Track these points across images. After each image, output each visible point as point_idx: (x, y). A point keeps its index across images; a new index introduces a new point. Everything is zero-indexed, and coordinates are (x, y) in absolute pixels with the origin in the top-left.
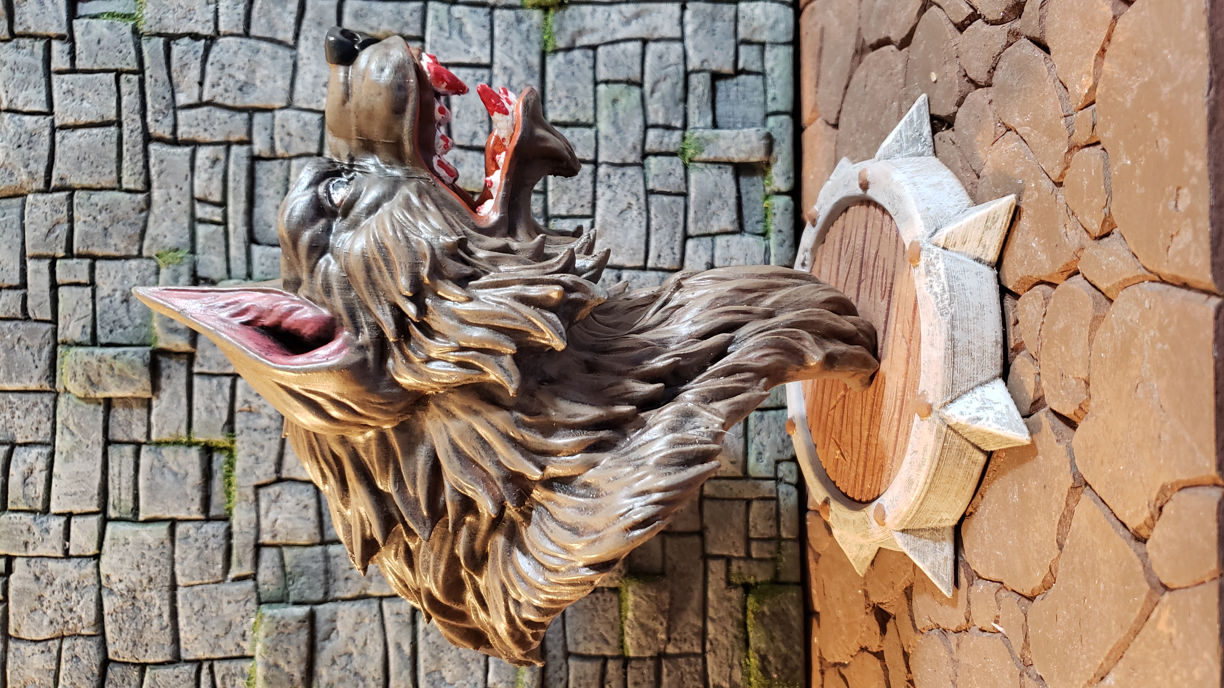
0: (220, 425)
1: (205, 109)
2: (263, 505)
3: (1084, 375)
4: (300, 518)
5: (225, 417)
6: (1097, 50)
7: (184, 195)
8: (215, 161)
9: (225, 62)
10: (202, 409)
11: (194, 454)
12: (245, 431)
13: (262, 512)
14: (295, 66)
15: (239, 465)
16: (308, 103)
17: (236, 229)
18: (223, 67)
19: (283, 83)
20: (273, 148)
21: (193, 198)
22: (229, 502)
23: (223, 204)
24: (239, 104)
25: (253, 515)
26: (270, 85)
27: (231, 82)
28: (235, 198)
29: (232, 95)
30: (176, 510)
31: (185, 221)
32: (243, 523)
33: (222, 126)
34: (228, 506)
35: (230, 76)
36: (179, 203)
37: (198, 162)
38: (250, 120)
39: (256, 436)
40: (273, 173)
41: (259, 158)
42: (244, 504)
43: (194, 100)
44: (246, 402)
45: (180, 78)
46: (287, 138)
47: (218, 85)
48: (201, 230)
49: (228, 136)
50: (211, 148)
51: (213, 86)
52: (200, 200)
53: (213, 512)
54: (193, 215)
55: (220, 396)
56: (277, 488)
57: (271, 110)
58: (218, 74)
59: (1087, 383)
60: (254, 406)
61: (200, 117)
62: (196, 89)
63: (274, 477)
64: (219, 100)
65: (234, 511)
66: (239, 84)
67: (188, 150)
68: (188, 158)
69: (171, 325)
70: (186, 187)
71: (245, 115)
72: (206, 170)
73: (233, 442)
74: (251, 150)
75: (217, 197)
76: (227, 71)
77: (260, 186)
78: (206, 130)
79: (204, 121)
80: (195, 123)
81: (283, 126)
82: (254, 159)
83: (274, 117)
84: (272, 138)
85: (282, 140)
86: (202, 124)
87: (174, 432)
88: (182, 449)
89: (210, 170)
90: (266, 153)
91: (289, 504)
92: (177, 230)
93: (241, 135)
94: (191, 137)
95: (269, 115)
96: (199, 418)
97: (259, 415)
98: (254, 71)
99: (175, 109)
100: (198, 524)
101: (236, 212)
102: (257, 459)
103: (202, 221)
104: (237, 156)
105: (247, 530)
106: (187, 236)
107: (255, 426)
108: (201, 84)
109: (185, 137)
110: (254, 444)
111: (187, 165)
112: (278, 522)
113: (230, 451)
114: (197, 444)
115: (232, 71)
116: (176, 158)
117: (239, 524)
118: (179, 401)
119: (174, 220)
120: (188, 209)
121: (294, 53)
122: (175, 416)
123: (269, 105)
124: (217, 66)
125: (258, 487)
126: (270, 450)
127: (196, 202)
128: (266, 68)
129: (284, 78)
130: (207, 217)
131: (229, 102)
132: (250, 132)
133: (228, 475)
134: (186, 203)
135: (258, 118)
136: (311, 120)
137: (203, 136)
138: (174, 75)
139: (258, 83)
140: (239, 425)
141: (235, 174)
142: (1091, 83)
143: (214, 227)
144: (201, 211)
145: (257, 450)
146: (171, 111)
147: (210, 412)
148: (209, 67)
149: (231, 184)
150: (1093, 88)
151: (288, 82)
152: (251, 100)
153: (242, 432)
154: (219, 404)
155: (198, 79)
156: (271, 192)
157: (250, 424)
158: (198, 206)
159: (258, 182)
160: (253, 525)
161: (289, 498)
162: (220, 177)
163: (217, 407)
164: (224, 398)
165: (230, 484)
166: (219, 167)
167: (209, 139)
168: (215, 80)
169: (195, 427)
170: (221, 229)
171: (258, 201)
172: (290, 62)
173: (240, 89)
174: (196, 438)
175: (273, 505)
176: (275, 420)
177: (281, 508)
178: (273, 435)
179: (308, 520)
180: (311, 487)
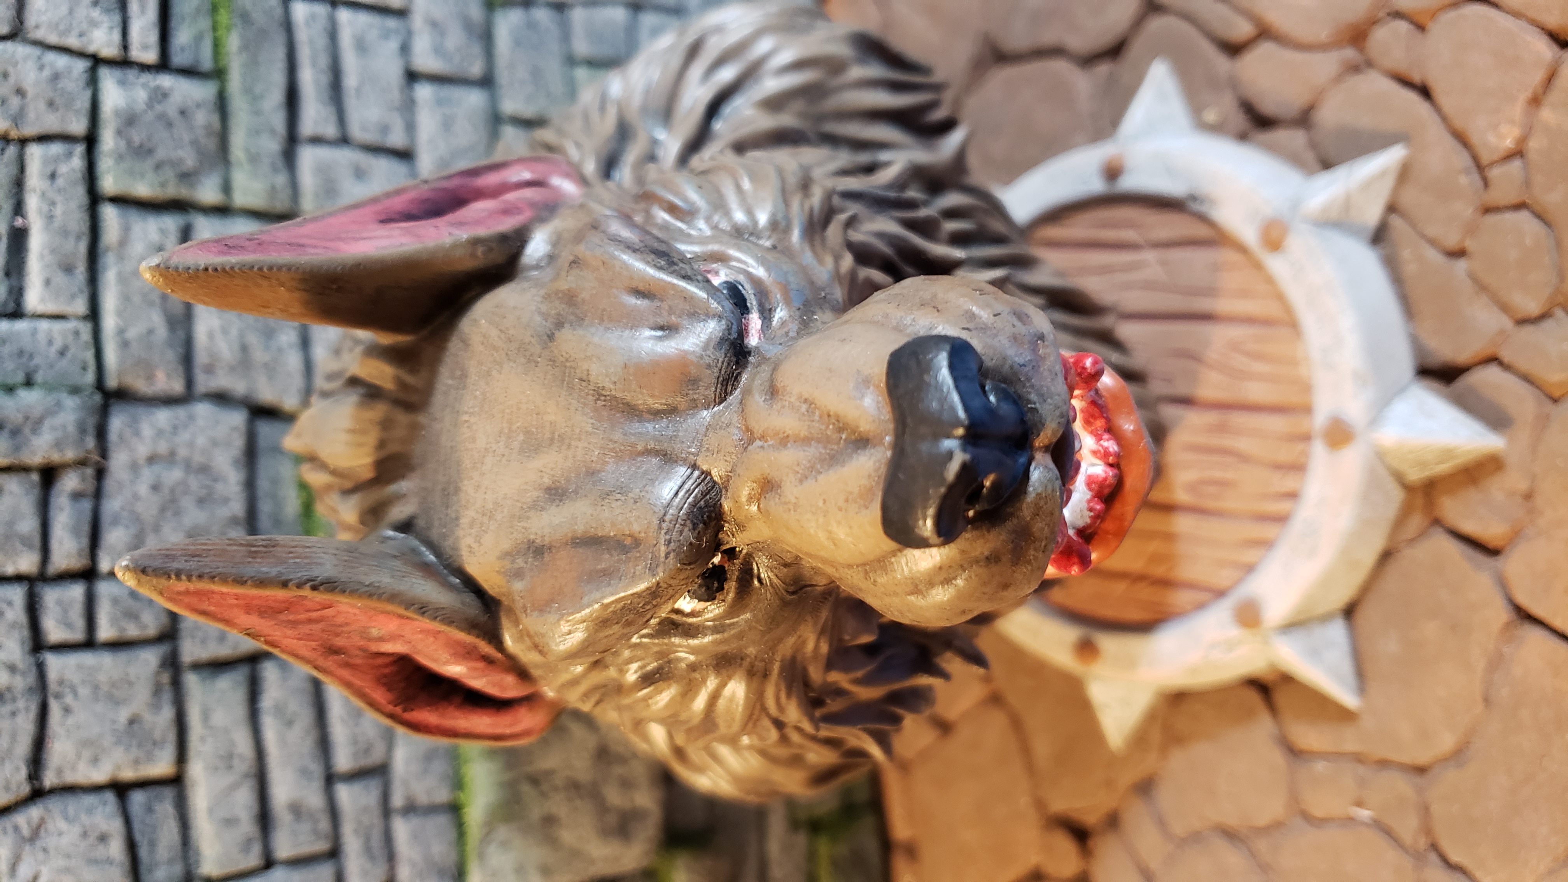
4: (93, 862)
6: (1530, 97)
16: (61, 34)
46: (15, 101)
56: (35, 812)
63: (25, 789)
81: (6, 75)
85: (3, 102)
126: (14, 736)
150: (1522, 140)
175: (27, 848)
176: (23, 674)
177: (45, 850)
178: (21, 704)
179: (109, 861)
180: (110, 797)
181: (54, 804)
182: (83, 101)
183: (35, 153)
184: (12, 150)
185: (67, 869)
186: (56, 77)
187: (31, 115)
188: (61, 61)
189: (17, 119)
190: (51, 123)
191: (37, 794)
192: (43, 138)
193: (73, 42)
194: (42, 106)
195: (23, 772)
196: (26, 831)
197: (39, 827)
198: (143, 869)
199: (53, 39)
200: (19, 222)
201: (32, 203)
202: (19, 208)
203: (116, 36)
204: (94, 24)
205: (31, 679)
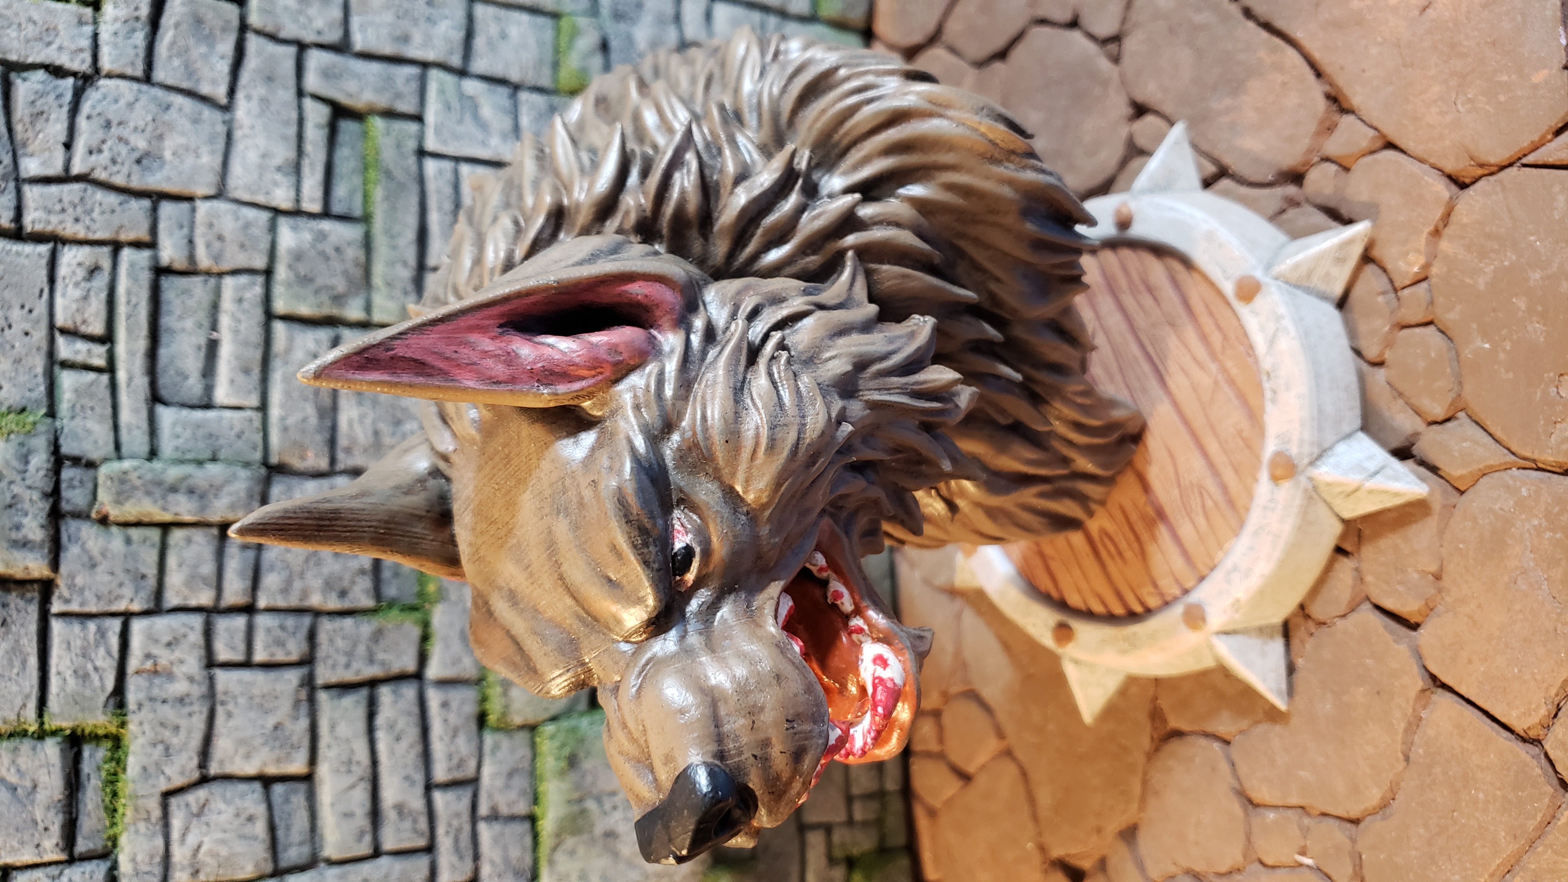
0: (102, 698)
1: (76, 187)
2: (177, 823)
3: (1433, 568)
4: (241, 837)
5: (110, 685)
6: (1431, 228)
7: (38, 322)
8: (93, 271)
9: (110, 116)
10: (68, 674)
11: (51, 749)
12: (147, 705)
13: (175, 835)
14: (229, 136)
15: (133, 763)
16: (253, 193)
17: (130, 379)
18: (108, 125)
19: (209, 160)
20: (192, 257)
21: (52, 326)
22: (113, 824)
23: (107, 338)
24: (136, 183)
25: (159, 842)
26: (190, 161)
27: (123, 150)
28: (129, 330)
29: (125, 170)
30: (13, 850)
31: (39, 364)
32: (139, 858)
33: (107, 216)
34: (111, 832)
35: (120, 139)
36: (27, 334)
37: (63, 270)
38: (154, 210)
39: (168, 712)
40: (192, 296)
41: (169, 271)
42: (142, 826)
43: (56, 168)
44: (148, 656)
45: (30, 134)
46: (217, 245)
47: (100, 151)
48: (67, 380)
49: (117, 232)
50: (86, 250)
51: (91, 153)
52: (64, 331)
53: (81, 846)
54: (51, 354)
55: (102, 651)
56: (201, 793)
57: (190, 199)
58: (100, 134)
59: (1438, 577)
60: (163, 662)
61: (66, 199)
62: (58, 153)
63: (196, 775)
64: (101, 175)
65: (123, 841)
66: (136, 155)
67: (44, 249)
68: (44, 262)
69: (14, 535)
70: (41, 308)
71: (146, 203)
72: (77, 285)
73: (123, 725)
74: (155, 258)
75: (97, 328)
76: (114, 130)
77: (170, 313)
78: (77, 220)
79: (75, 207)
80: (58, 207)
81: (211, 225)
82: (160, 271)
83: (193, 210)
84: (191, 242)
85: (208, 245)
86: (70, 210)
87: (12, 717)
88: (26, 745)
89: (83, 284)
90: (180, 264)
91: (223, 818)
92: (22, 379)
93: (142, 234)
94: (49, 228)
95: (185, 206)
96: (63, 689)
97: (170, 676)
98: (161, 137)
99: (19, 182)
100: (54, 870)
101: (131, 353)
102: (167, 749)
103: (66, 365)
104: (132, 265)
105: (146, 868)
106: (42, 388)
107: (164, 695)
108: (68, 146)
109: (39, 227)
110: (162, 724)
111: (43, 273)
112: (203, 849)
113: (116, 742)
114: (54, 733)
115: (125, 133)
116: (22, 260)
117: (133, 860)
118: (24, 663)
119: (18, 361)
120: (44, 345)
121: (227, 117)
122: (14, 688)
123: (186, 191)
124: (97, 122)
125: (167, 795)
126: (189, 732)
127: (57, 334)
128: (183, 134)
129: (212, 152)
130: (80, 358)
131: (119, 180)
132: (154, 230)
133: (112, 780)
134: (40, 335)
135: (167, 209)
136: (255, 220)
137: (70, 229)
138: (18, 128)
139: (168, 155)
140: (132, 697)
141: (129, 293)
142: (1422, 260)
143: (91, 376)
144: (65, 349)
145: (167, 734)
146: (12, 185)
147: (83, 676)
148: (82, 122)
149: (122, 309)
150: (1426, 266)
151: (219, 159)
152: (155, 181)
153: (140, 706)
154: (99, 663)
155: (63, 138)
156: (189, 324)
157: (156, 692)
158: (61, 341)
159: (164, 308)
160: (158, 859)
161: (222, 806)
162: (103, 295)
163: (96, 669)
164: (109, 653)
165: (115, 794)
166: (101, 281)
167: (82, 234)
168: (94, 144)
169: (53, 703)
170: (105, 378)
171: (164, 338)
172: (221, 129)
173: (139, 161)
174: (51, 723)
175: (195, 821)
176: (199, 684)
177: (207, 824)
178: (196, 708)
179: (255, 838)
180: (257, 786)
181: (216, 788)
182: (265, 245)
183: (229, 283)
184: (212, 281)
185: (223, 842)
186: (247, 225)
187: (228, 255)
188: (250, 213)
189: (217, 258)
190: (241, 260)
191: (204, 780)
192: (235, 272)
193: (260, 199)
194: (236, 248)
195: (195, 762)
196: (195, 809)
197: (204, 805)
198: (280, 847)
199: (246, 197)
200: (215, 335)
201: (225, 321)
202: (214, 327)
203: (292, 194)
204: (276, 184)
205: (204, 689)
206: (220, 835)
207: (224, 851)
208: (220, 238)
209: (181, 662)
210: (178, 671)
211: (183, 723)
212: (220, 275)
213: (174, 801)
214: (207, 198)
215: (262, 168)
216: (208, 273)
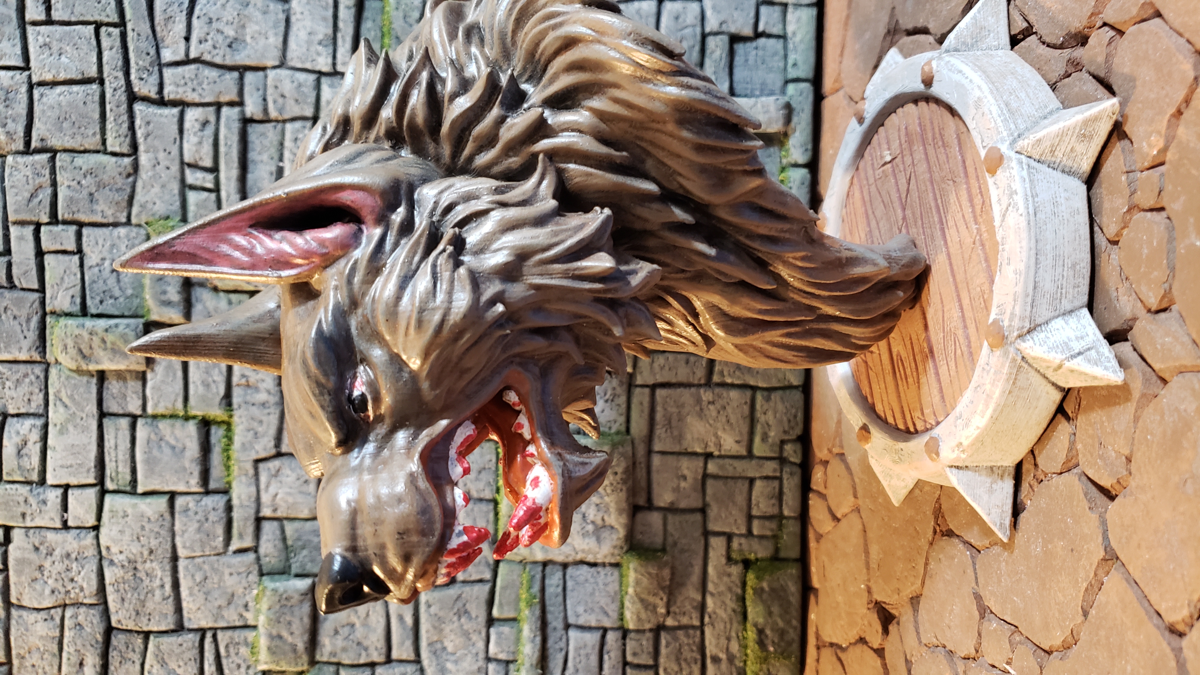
0: (218, 399)
1: (193, 67)
2: (263, 479)
3: (1127, 452)
4: (301, 492)
5: (222, 391)
6: (1173, 110)
7: (173, 160)
8: (205, 124)
9: (212, 15)
10: (199, 383)
11: (192, 428)
12: (243, 405)
13: (262, 486)
14: (288, 21)
15: (238, 440)
16: (303, 62)
17: (228, 196)
18: (210, 21)
19: (275, 40)
20: (265, 110)
21: (182, 163)
22: (229, 475)
23: (214, 169)
24: (229, 62)
25: (253, 489)
26: (262, 42)
27: (220, 38)
28: (227, 164)
29: (221, 53)
30: (174, 483)
31: (175, 187)
32: (243, 497)
33: (212, 85)
34: (227, 479)
35: (218, 31)
36: (168, 168)
37: (187, 125)
38: (241, 78)
39: (255, 411)
40: (267, 137)
41: (252, 121)
42: (244, 479)
43: (180, 56)
44: (243, 376)
45: (165, 33)
46: (280, 100)
47: (206, 40)
48: (192, 197)
49: (218, 97)
50: (200, 109)
51: (201, 42)
52: (190, 165)
53: (212, 485)
54: (183, 180)
55: (216, 371)
56: (275, 464)
57: (263, 69)
58: (206, 30)
59: (1129, 460)
60: (252, 380)
61: (187, 76)
62: (182, 44)
63: (273, 452)
64: (207, 57)
65: (234, 485)
66: (228, 41)
67: (175, 111)
68: (176, 120)
69: (163, 298)
70: (175, 151)
71: (236, 74)
72: (195, 134)
73: (231, 416)
74: (243, 112)
75: (208, 163)
76: (215, 25)
77: (254, 150)
78: (194, 90)
79: (192, 80)
80: (182, 82)
81: (276, 87)
82: (246, 122)
83: (266, 77)
84: (265, 100)
85: (275, 102)
86: (190, 84)
87: (170, 406)
88: (178, 423)
89: (199, 134)
90: (259, 116)
91: (289, 479)
92: (167, 197)
93: (233, 96)
94: (178, 97)
95: (261, 74)
96: (196, 392)
97: (257, 389)
98: (243, 27)
99: (161, 66)
100: (197, 497)
101: (228, 179)
102: (256, 433)
103: (193, 188)
104: (228, 118)
105: (246, 503)
106: (178, 203)
107: (253, 401)
108: (187, 39)
109: (172, 97)
110: (252, 419)
111: (175, 128)
112: (279, 497)
113: (228, 425)
114: (194, 417)
115: (221, 26)
116: (163, 120)
117: (239, 498)
118: (175, 374)
119: (163, 186)
120: (178, 175)
121: (286, 7)
122: (170, 389)
123: (261, 64)
124: (205, 19)
125: (257, 461)
126: (268, 425)
127: (186, 167)
128: (257, 23)
129: (276, 34)
130: (199, 183)
131: (218, 60)
132: (241, 92)
133: (227, 449)
134: (175, 168)
135: (249, 77)
136: (306, 81)
137: (192, 97)
138: (158, 29)
139: (248, 39)
140: (236, 400)
141: (226, 138)
142: (1161, 144)
143: (205, 194)
144: (192, 177)
145: (255, 424)
146: (156, 68)
147: (207, 385)
148: (195, 21)
149: (222, 149)
150: (1164, 150)
151: (281, 39)
152: (241, 58)
153: (240, 407)
154: (216, 378)
155: (183, 34)
156: (265, 157)
157: (248, 398)
158: (188, 172)
159: (250, 146)
160: (253, 499)
161: (289, 472)
162: (211, 140)
163: (214, 381)
164: (220, 372)
165: (229, 458)
166: (210, 130)
167: (197, 100)
168: (203, 35)
169: (192, 401)
170: (213, 196)
171: (251, 167)
172: (282, 17)
173: (230, 46)
174: (192, 412)
175: (273, 479)
176: (274, 395)
177: (281, 482)
178: (272, 410)
179: (309, 494)
181: (285, 460)
182: (312, 99)
183: (289, 126)
184: (280, 126)
185: (289, 494)
186: (300, 85)
187: (288, 108)
188: (302, 77)
189: (281, 111)
190: (295, 111)
191: (279, 455)
192: (294, 119)
193: (308, 66)
194: (292, 102)
195: (272, 443)
196: (273, 472)
197: (278, 471)
199: (299, 65)
200: (281, 164)
201: (287, 154)
202: (281, 159)
203: (330, 60)
204: (319, 54)
205: (277, 399)
206: (288, 490)
207: (290, 500)
208: (283, 96)
209: (263, 381)
210: (262, 386)
211: (265, 419)
212: (284, 121)
213: (261, 466)
214: (275, 67)
215: (309, 43)
216: (277, 121)
